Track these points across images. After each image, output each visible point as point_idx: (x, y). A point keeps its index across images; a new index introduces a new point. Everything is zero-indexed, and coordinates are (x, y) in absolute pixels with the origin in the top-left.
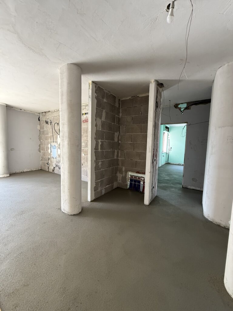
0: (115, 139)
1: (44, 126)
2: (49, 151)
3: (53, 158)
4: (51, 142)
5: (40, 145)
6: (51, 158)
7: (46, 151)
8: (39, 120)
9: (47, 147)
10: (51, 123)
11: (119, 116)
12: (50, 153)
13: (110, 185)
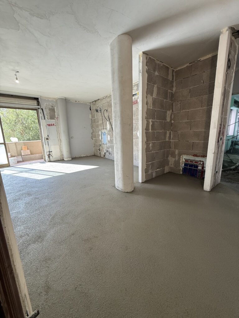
0: (167, 119)
1: (95, 115)
2: (100, 137)
3: (104, 144)
4: (101, 130)
5: (92, 133)
6: (102, 144)
7: (98, 138)
8: (90, 110)
9: (98, 134)
10: (100, 111)
11: (172, 91)
12: (101, 140)
13: (161, 169)
